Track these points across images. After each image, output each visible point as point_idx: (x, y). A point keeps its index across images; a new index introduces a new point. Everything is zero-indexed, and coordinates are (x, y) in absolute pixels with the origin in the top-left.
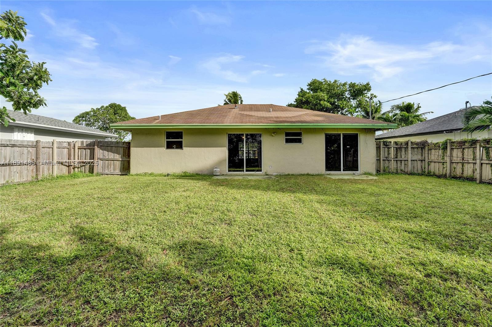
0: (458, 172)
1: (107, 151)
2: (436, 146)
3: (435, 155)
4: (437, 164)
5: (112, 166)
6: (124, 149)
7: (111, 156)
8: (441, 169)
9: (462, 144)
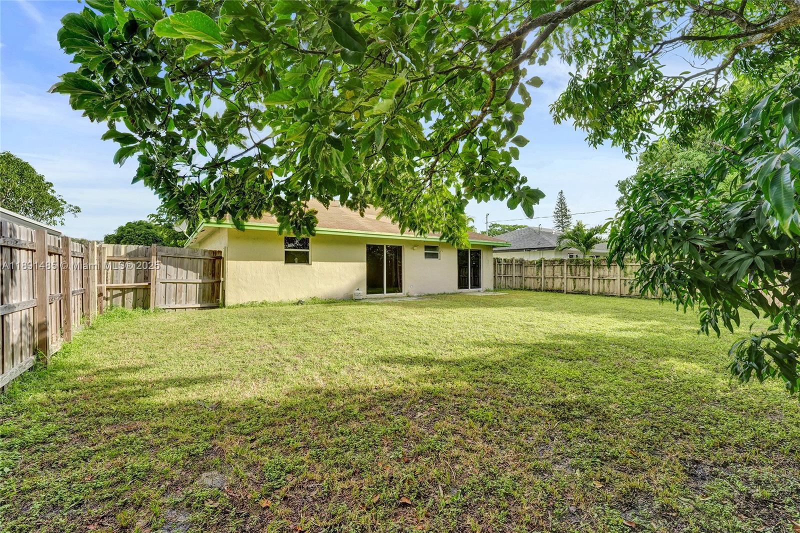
0: (550, 286)
1: (175, 267)
2: (532, 264)
3: (531, 271)
4: (532, 280)
5: (184, 294)
6: (204, 263)
7: (183, 275)
8: (536, 284)
9: (553, 263)
